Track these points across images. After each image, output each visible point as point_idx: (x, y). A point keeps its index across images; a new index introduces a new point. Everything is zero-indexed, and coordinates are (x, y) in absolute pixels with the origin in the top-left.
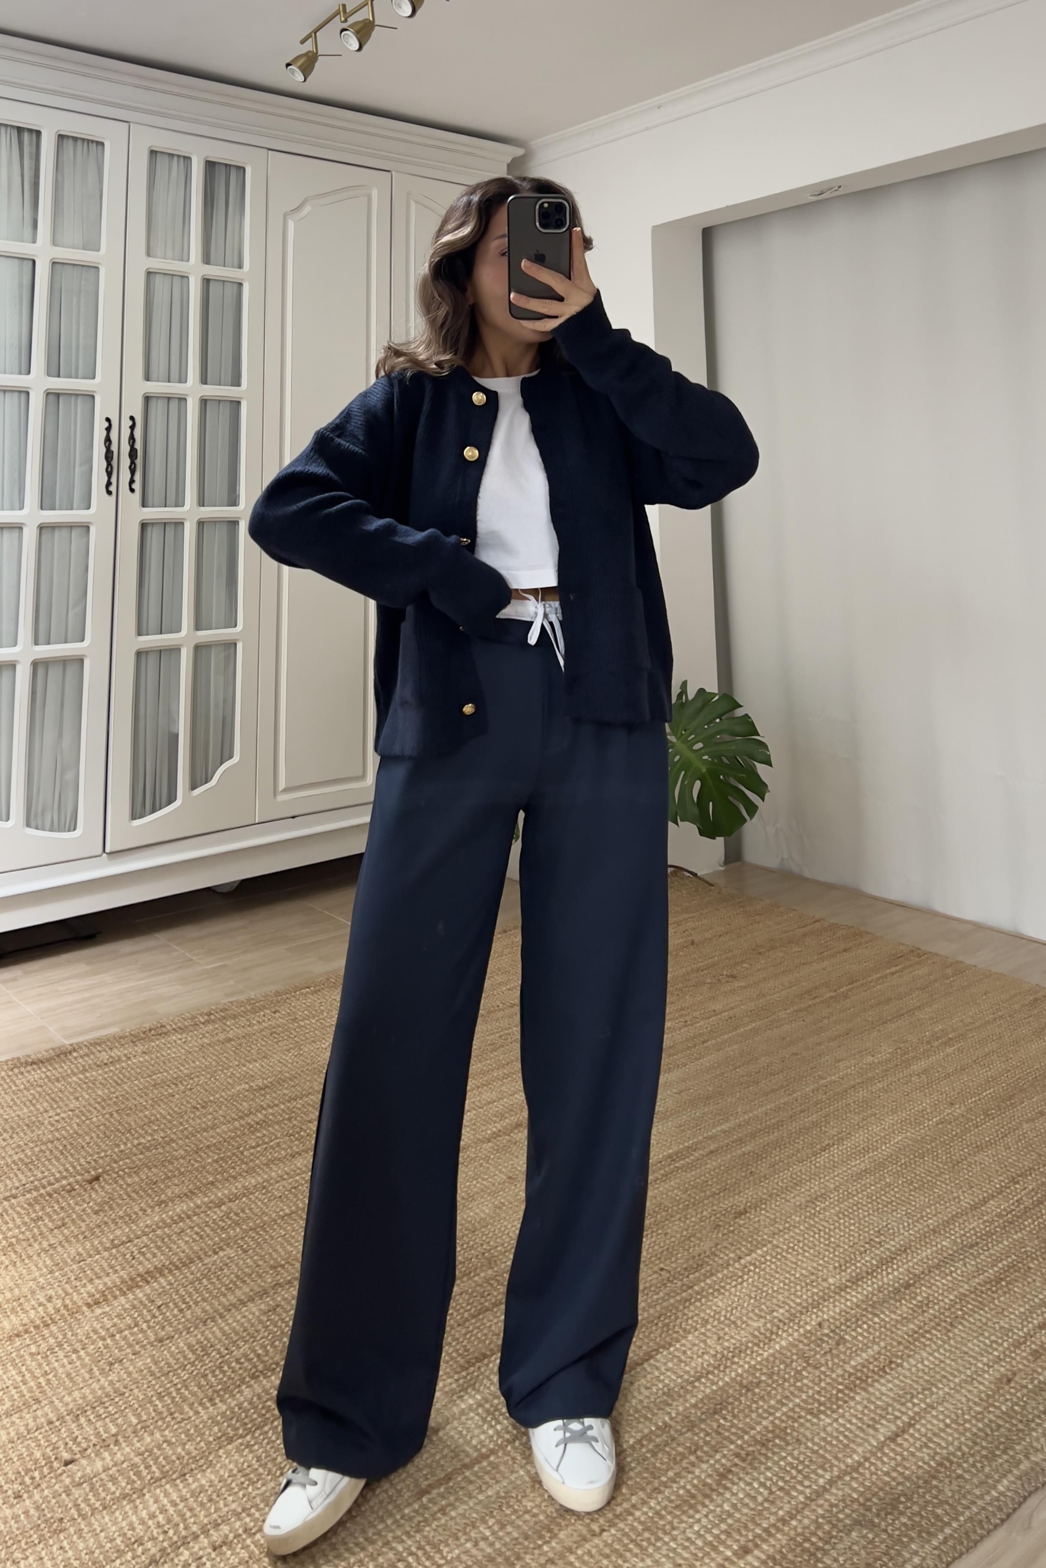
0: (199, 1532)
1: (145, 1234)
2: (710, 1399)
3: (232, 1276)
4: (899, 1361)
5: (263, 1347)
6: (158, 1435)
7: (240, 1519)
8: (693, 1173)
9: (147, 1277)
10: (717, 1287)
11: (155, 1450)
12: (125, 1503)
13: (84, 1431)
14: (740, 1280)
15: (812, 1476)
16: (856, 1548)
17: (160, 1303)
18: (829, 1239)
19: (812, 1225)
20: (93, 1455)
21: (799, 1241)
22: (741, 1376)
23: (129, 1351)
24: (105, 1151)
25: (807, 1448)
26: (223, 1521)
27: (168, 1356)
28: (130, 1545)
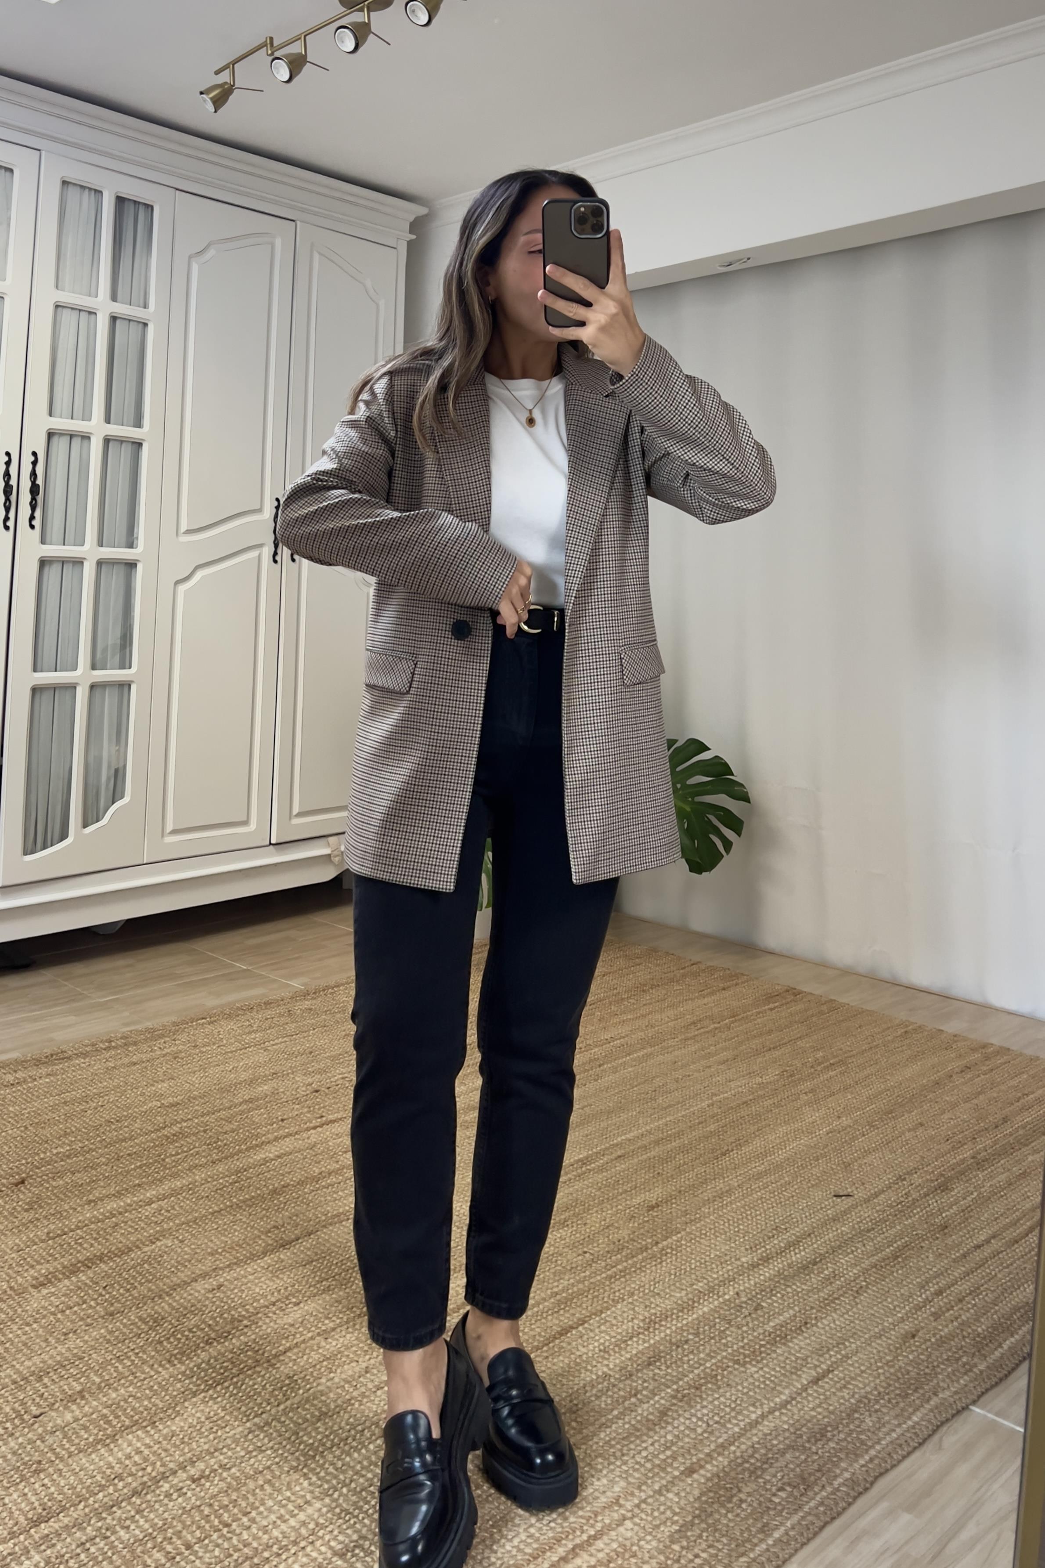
0: (177, 1468)
1: (78, 1228)
2: (643, 1354)
3: (173, 1262)
4: (813, 1322)
5: (214, 1319)
6: (122, 1391)
7: (213, 1457)
8: (604, 1174)
9: (88, 1263)
10: (638, 1266)
11: (122, 1403)
12: (99, 1447)
13: (49, 1389)
14: (659, 1260)
15: (745, 1412)
16: (792, 1466)
17: (104, 1285)
18: (738, 1227)
19: (721, 1216)
20: (61, 1408)
21: (710, 1229)
22: (670, 1335)
23: (81, 1323)
24: (26, 1159)
25: (738, 1391)
26: (198, 1459)
27: (121, 1327)
28: (111, 1481)
